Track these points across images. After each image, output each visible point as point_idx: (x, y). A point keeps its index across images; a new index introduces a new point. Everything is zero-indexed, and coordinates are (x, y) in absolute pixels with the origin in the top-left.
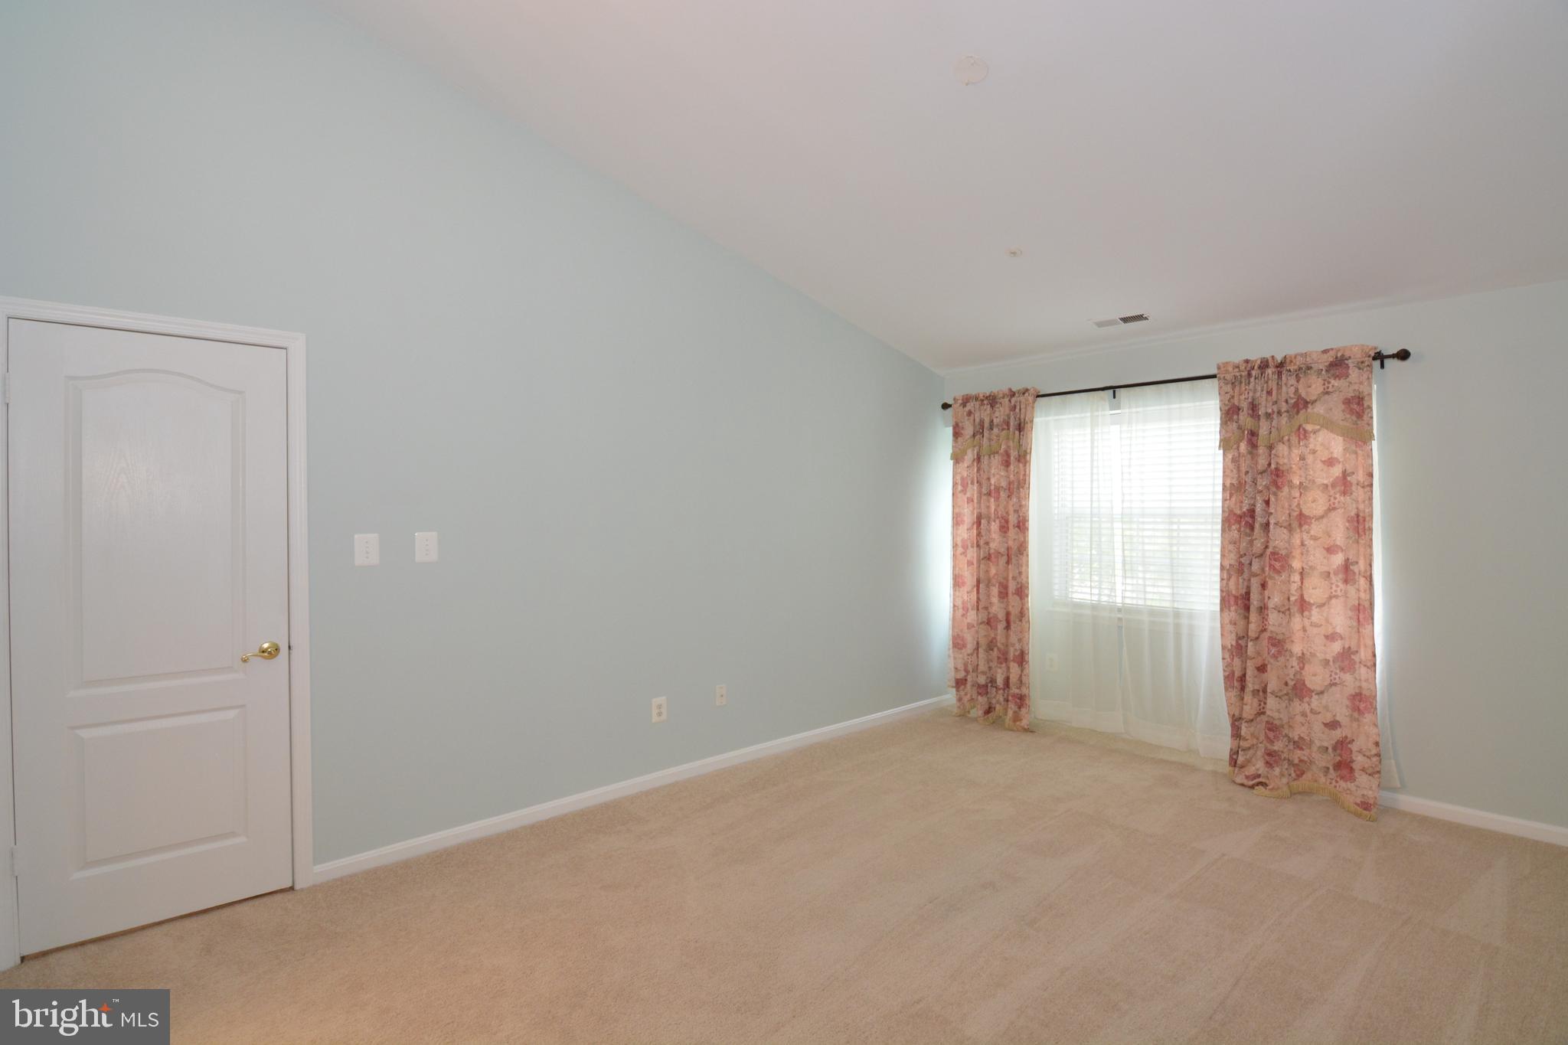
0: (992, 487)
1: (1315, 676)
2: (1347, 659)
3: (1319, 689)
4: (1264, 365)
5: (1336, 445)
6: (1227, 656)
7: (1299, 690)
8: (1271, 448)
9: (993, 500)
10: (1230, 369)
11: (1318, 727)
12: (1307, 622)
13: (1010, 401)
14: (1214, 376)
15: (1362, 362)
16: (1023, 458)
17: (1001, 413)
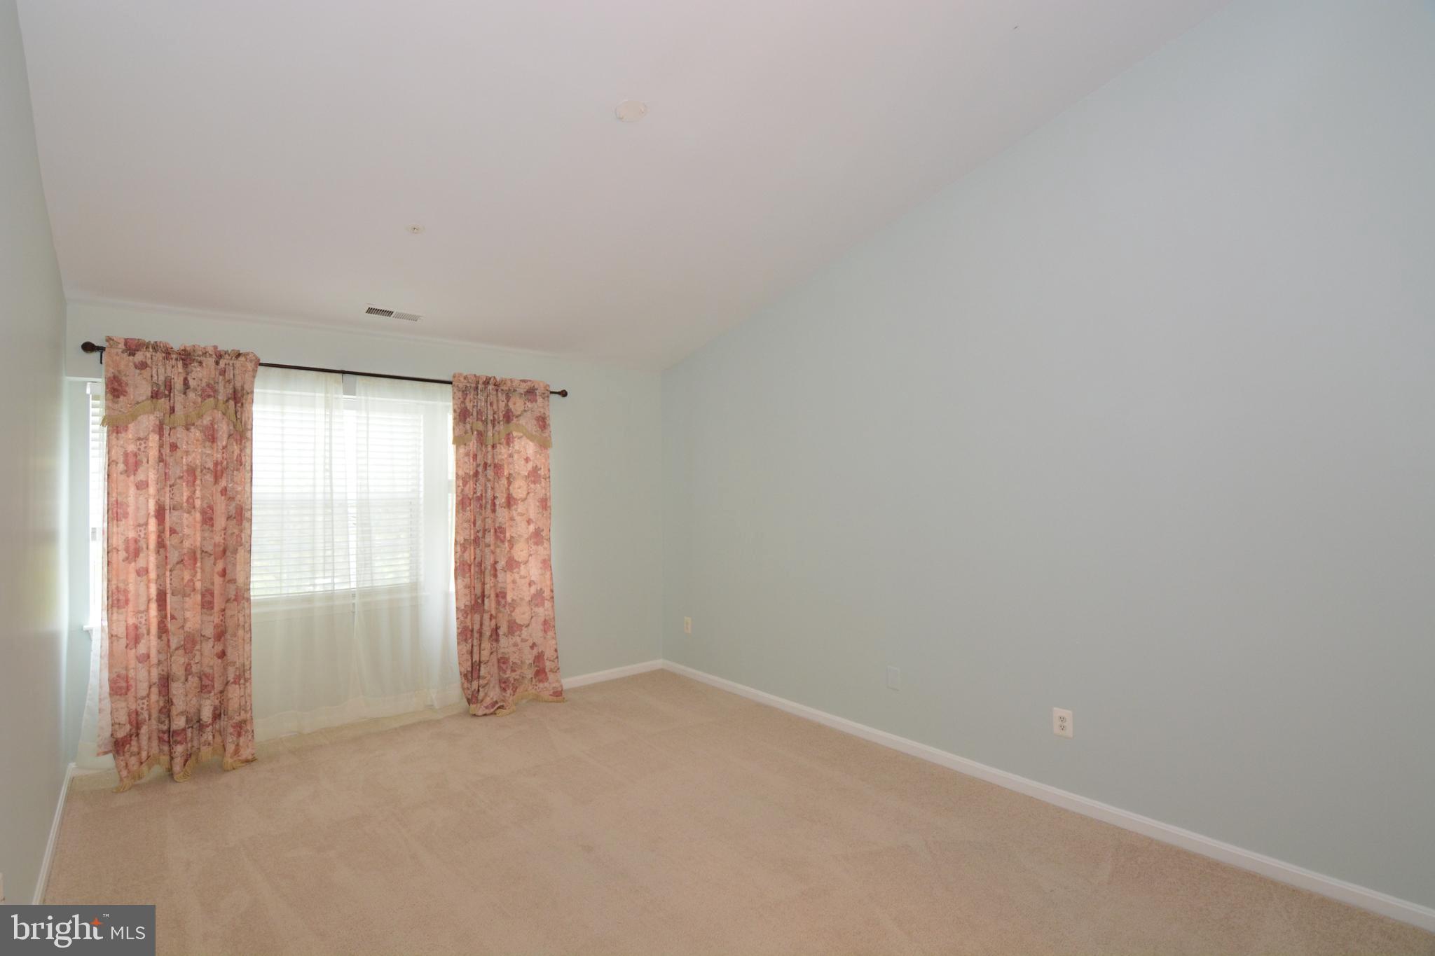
0: (185, 468)
1: (521, 615)
2: (538, 598)
3: (526, 623)
4: (487, 383)
5: (530, 448)
6: (460, 616)
7: (513, 627)
8: (494, 447)
9: (184, 484)
10: (462, 379)
11: (527, 650)
12: (517, 576)
13: (217, 363)
14: (450, 383)
15: (544, 394)
16: (241, 434)
17: (200, 375)
